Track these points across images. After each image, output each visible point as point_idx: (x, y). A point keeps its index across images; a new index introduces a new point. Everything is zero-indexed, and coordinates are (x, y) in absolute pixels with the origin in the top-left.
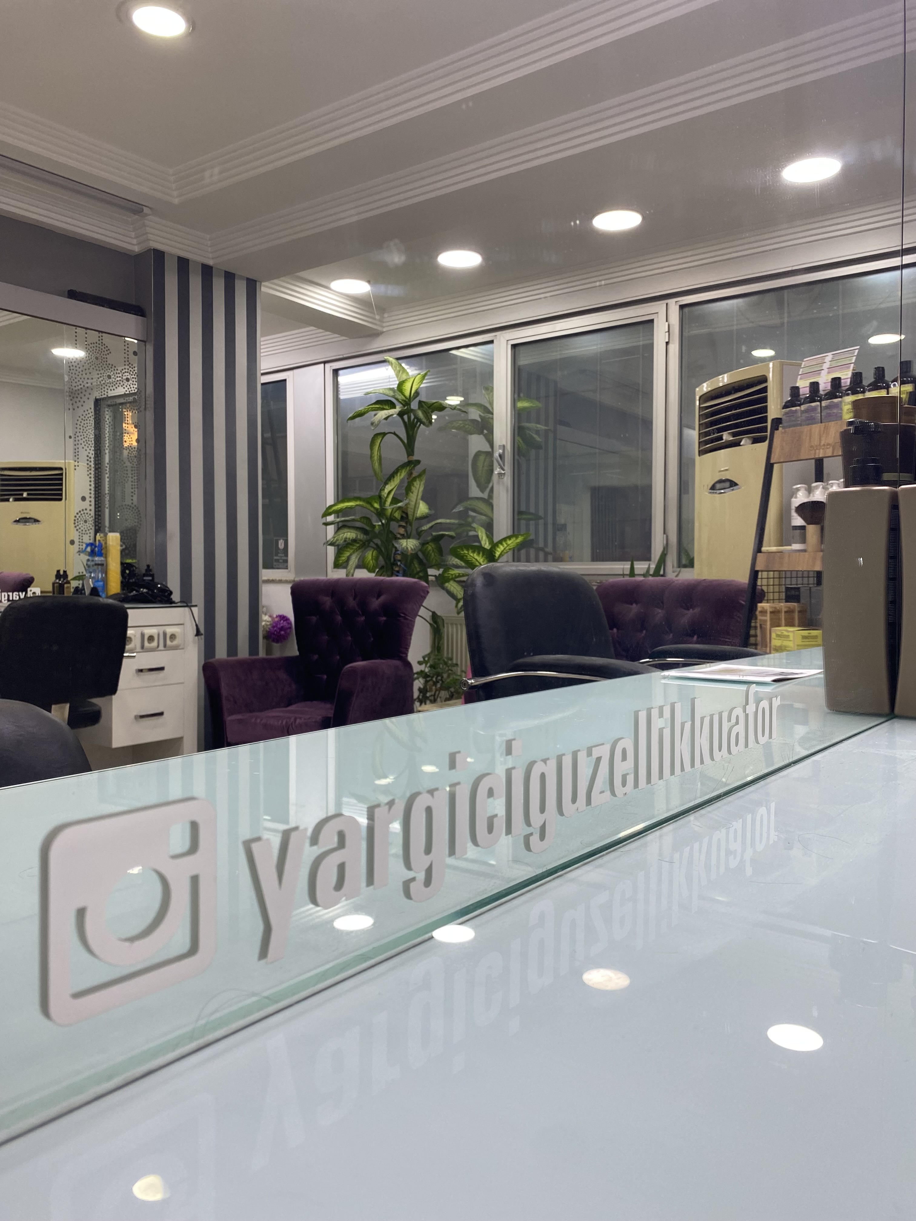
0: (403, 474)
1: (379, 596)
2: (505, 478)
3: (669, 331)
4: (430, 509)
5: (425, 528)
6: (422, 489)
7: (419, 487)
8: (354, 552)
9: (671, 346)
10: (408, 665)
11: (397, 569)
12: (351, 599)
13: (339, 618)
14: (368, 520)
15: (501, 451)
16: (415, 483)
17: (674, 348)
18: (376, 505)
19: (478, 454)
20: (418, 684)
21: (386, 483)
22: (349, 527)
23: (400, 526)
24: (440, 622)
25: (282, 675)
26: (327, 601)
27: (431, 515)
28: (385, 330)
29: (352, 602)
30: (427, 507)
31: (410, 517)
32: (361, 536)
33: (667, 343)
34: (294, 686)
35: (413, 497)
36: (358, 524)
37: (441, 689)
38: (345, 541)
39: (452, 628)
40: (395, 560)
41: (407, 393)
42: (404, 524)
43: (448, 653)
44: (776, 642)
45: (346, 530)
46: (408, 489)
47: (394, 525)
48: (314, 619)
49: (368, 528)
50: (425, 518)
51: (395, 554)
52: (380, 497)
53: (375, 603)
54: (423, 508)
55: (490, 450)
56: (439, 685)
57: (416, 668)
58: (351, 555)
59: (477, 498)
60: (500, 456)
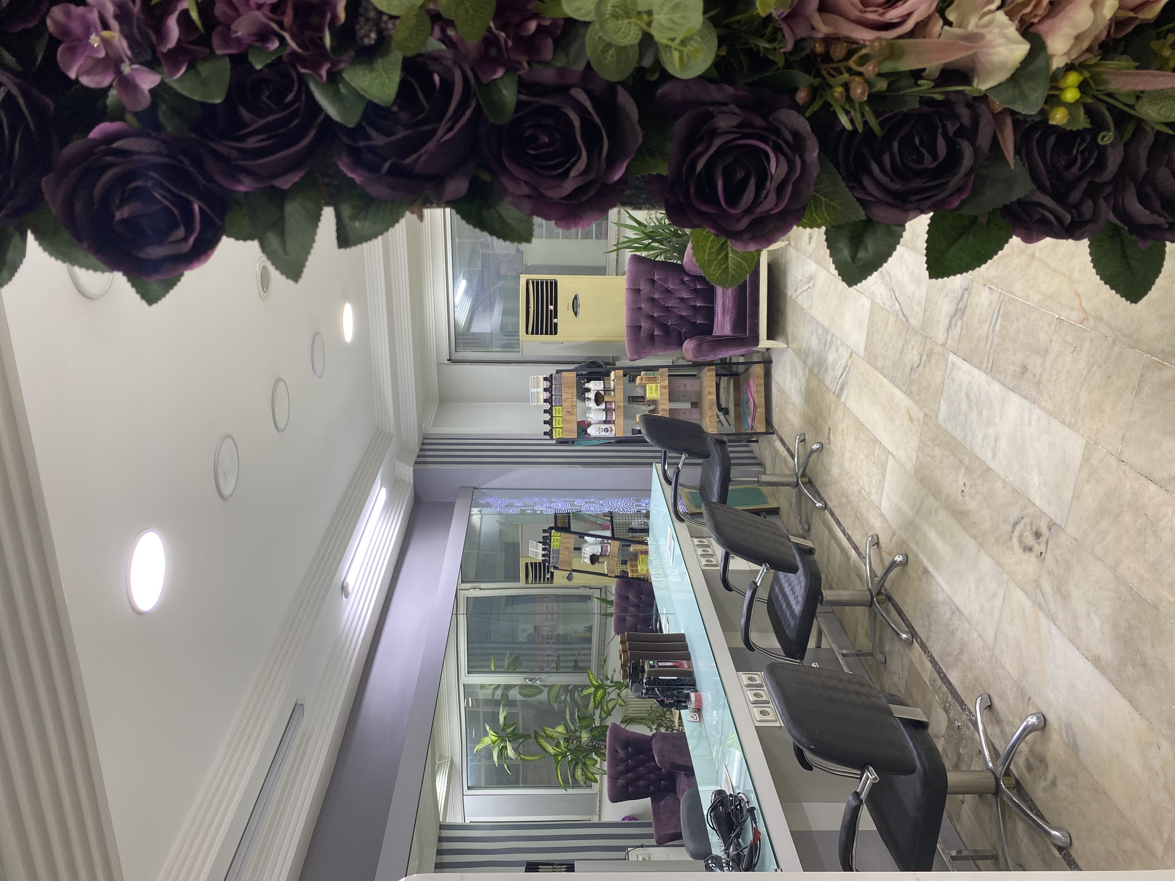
0: (542, 741)
1: (617, 752)
2: (542, 677)
3: (474, 588)
4: (560, 724)
5: (573, 728)
6: (550, 729)
7: (549, 731)
8: (589, 771)
9: (482, 587)
10: (654, 735)
11: (597, 745)
12: (619, 768)
13: (630, 774)
14: (570, 762)
15: (528, 680)
16: (548, 733)
17: (483, 585)
18: (560, 758)
19: (521, 694)
20: (663, 730)
21: (547, 752)
22: (574, 773)
23: (572, 743)
24: (627, 718)
25: (662, 803)
26: (621, 782)
27: (565, 724)
28: (450, 756)
29: (621, 768)
30: (559, 726)
31: (567, 736)
32: (580, 766)
33: (480, 589)
34: (668, 798)
35: (556, 735)
36: (572, 767)
37: (665, 717)
38: (583, 775)
39: (629, 710)
40: (592, 746)
41: (496, 738)
42: (571, 741)
43: (644, 713)
44: (645, 572)
45: (576, 775)
46: (552, 738)
47: (571, 747)
48: (630, 789)
49: (574, 762)
50: (567, 727)
51: (588, 746)
52: (555, 755)
53: (622, 754)
54: (560, 729)
55: (518, 686)
56: (663, 719)
57: (654, 731)
58: (590, 772)
59: (548, 694)
60: (530, 681)
